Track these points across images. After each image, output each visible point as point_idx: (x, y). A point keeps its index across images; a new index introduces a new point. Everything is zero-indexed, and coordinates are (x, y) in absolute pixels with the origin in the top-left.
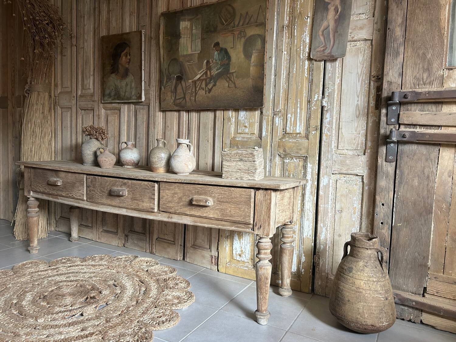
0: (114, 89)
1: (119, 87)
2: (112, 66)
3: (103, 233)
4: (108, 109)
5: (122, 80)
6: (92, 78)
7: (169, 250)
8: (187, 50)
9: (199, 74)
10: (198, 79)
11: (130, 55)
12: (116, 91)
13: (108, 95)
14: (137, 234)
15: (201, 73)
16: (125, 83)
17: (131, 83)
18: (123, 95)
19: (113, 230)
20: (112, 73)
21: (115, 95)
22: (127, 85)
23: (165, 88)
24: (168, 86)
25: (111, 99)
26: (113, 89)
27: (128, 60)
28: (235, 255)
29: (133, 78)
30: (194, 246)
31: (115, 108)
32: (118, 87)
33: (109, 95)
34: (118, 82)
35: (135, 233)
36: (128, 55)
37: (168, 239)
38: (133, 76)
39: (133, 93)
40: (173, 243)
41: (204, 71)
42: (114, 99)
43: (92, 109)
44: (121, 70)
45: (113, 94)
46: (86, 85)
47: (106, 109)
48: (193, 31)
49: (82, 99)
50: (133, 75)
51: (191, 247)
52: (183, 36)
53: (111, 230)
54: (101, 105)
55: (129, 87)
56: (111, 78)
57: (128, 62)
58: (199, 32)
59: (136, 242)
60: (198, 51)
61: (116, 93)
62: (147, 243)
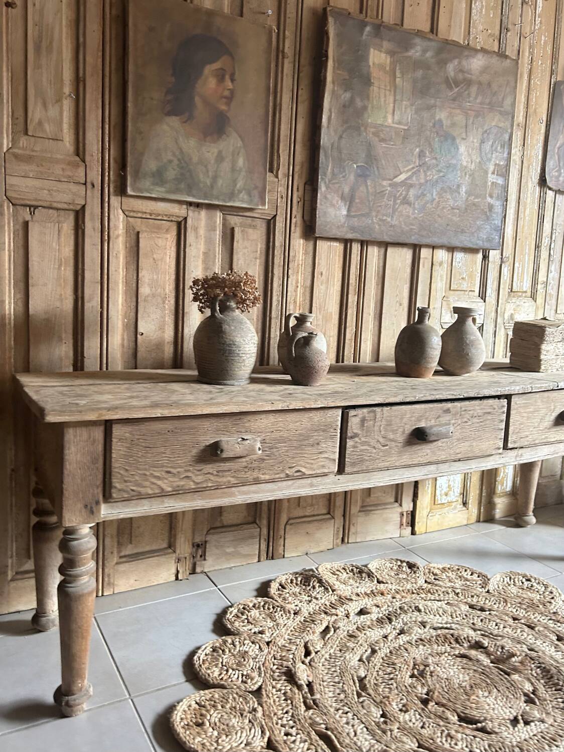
0: (176, 162)
1: (195, 159)
2: (168, 92)
3: (122, 567)
4: (140, 215)
5: (205, 141)
6: (67, 106)
7: (319, 535)
8: (385, 117)
9: (404, 172)
10: (401, 182)
11: (232, 80)
12: (182, 168)
13: (153, 175)
14: (233, 529)
15: (408, 171)
16: (216, 151)
17: (233, 155)
18: (209, 184)
19: (154, 547)
20: (169, 114)
21: (179, 180)
22: (220, 158)
23: (327, 187)
24: (337, 183)
25: (163, 189)
26: (170, 161)
27: (227, 93)
28: (439, 497)
29: (240, 143)
30: (364, 509)
31: (166, 215)
32: (191, 159)
33: (159, 177)
34: (190, 145)
35: (224, 530)
36: (227, 77)
37: (312, 513)
38: (242, 140)
39: (240, 184)
40: (329, 516)
41: (415, 169)
42: (177, 191)
43: (71, 207)
44: (201, 112)
45: (171, 174)
46: (40, 123)
47: (132, 214)
48: (398, 80)
49: (25, 167)
50: (240, 137)
51: (360, 511)
52: (376, 84)
53: (148, 548)
54: (115, 201)
55: (226, 166)
56: (165, 127)
57: (226, 97)
58: (408, 86)
59: (230, 550)
60: (404, 125)
61: (182, 174)
62: (262, 541)
